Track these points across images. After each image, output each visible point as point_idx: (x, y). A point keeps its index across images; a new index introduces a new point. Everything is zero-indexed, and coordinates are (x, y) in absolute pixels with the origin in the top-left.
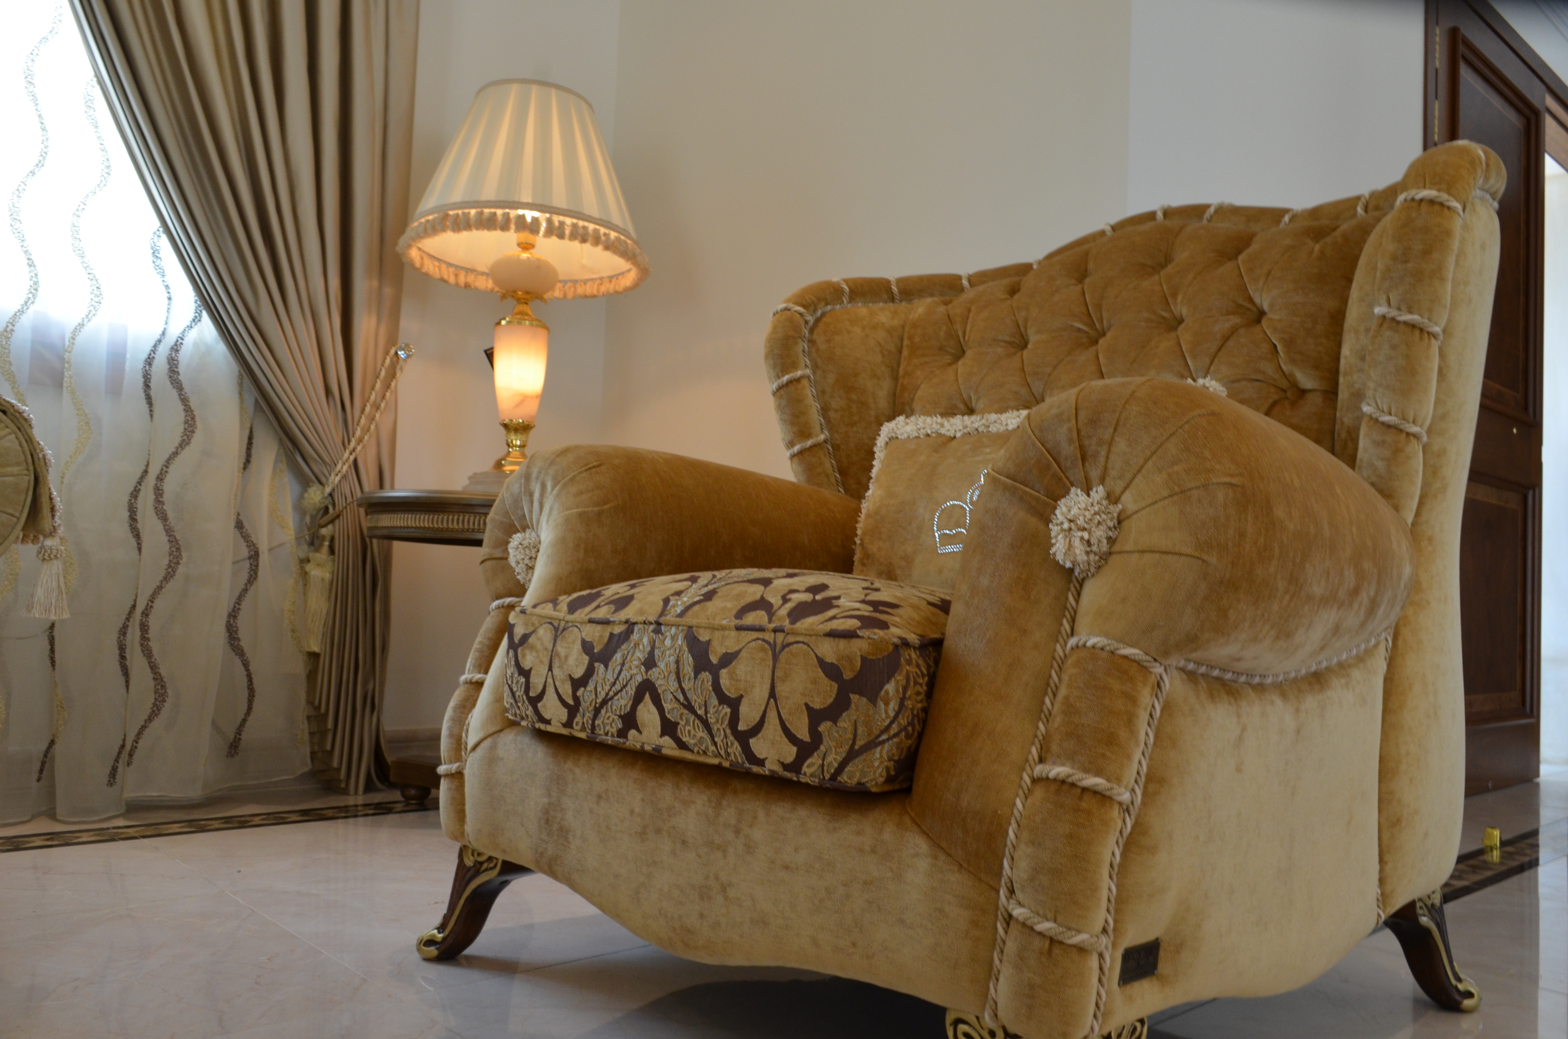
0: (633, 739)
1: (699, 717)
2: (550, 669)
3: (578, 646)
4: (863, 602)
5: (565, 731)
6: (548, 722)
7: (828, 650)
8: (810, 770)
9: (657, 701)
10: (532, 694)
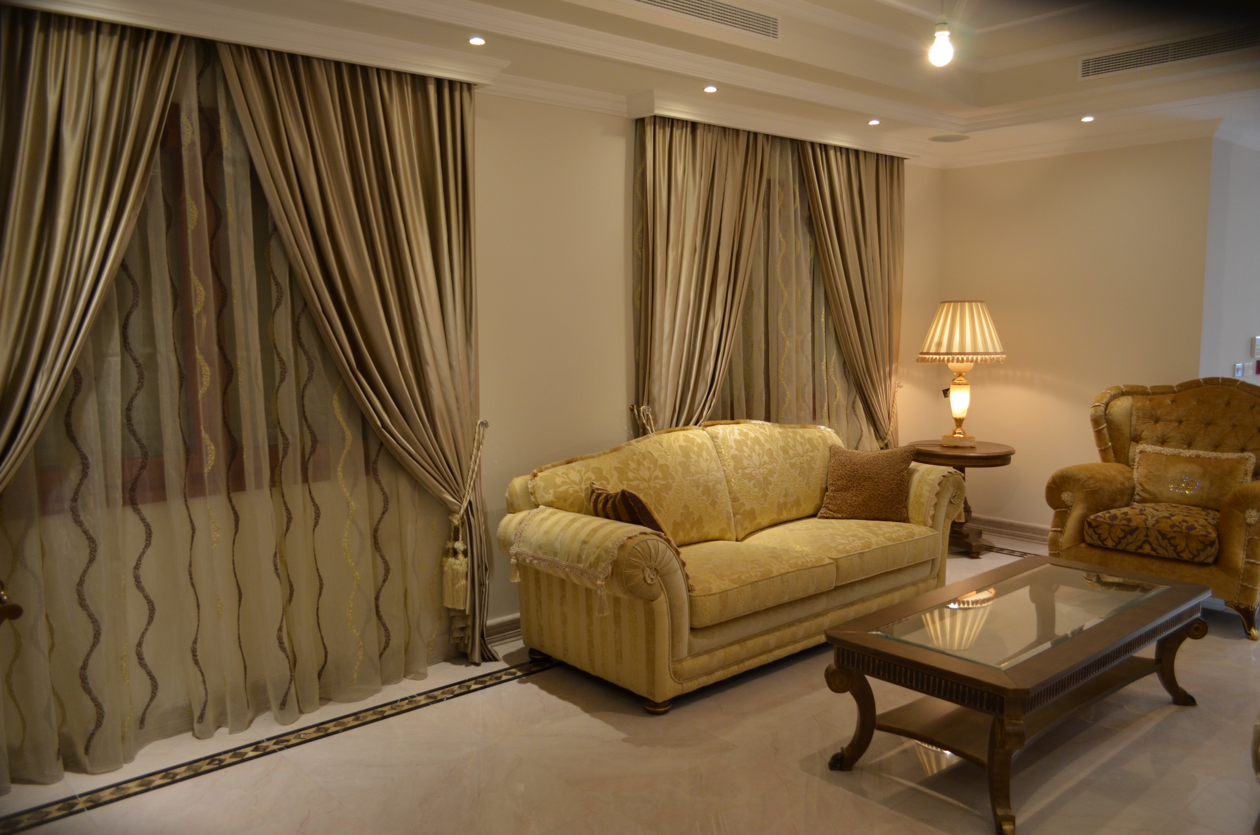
0: (1140, 551)
1: (1164, 548)
2: (1109, 534)
3: (1119, 530)
4: (1199, 526)
5: (1114, 548)
6: (1107, 545)
7: (1201, 538)
8: (1197, 560)
9: (1150, 544)
10: (1101, 539)
